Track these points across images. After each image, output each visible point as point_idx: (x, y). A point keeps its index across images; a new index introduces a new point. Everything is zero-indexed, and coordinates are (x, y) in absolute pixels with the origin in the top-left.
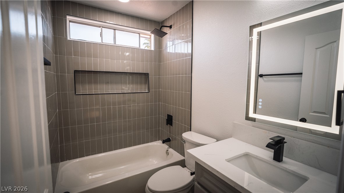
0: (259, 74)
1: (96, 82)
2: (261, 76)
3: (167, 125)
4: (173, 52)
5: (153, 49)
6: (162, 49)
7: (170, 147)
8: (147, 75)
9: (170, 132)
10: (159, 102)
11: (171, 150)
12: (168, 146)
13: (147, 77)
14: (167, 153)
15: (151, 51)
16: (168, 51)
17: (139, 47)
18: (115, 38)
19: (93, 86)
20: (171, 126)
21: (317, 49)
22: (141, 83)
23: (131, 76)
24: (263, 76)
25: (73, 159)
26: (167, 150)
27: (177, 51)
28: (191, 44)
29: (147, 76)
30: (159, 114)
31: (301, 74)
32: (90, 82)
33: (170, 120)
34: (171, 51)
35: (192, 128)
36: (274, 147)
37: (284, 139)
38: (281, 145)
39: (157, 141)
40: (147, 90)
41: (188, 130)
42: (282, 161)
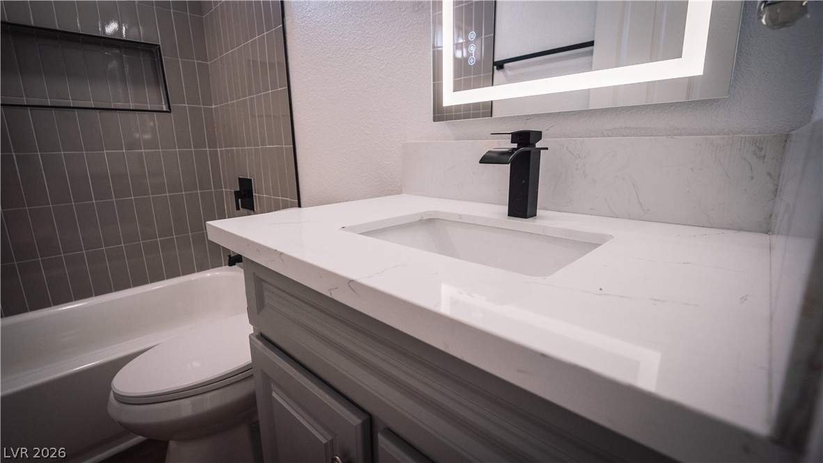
0: (495, 61)
3: (238, 208)
8: (156, 51)
20: (252, 212)
24: (504, 65)
29: (157, 56)
31: (591, 44)
33: (245, 195)
35: (301, 199)
36: (505, 157)
37: (539, 135)
38: (530, 151)
39: (222, 266)
40: (164, 106)
41: (292, 206)
42: (534, 215)
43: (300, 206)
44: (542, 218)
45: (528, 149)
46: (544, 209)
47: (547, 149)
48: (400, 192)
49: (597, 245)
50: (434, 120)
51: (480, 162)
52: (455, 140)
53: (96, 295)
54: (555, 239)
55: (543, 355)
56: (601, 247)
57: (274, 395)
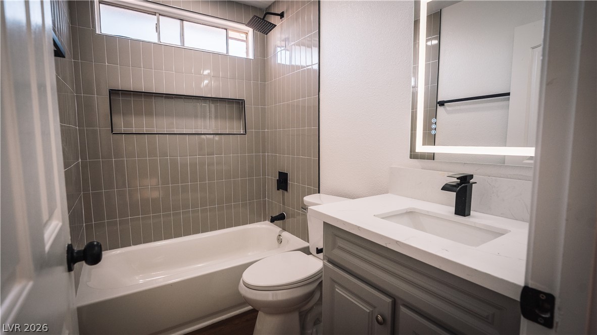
0: (438, 101)
1: (149, 114)
2: (442, 104)
3: (278, 189)
4: (288, 63)
5: (251, 56)
6: (267, 56)
7: (284, 229)
8: (242, 102)
9: (284, 204)
10: (264, 152)
11: (286, 235)
12: (280, 228)
13: (242, 107)
14: (280, 240)
15: (247, 60)
16: (279, 61)
17: (225, 52)
18: (183, 35)
19: (144, 120)
20: (286, 192)
21: (533, 48)
22: (231, 118)
23: (213, 105)
24: (445, 104)
25: (110, 249)
26: (280, 235)
27: (293, 63)
28: (317, 49)
29: (242, 105)
30: (264, 174)
31: (508, 94)
32: (138, 113)
33: (283, 182)
34: (283, 62)
35: (320, 189)
36: (455, 188)
37: (471, 176)
38: (467, 186)
39: (261, 221)
40: (242, 131)
41: (314, 193)
42: (469, 215)
43: (319, 193)
44: (474, 217)
45: (466, 184)
46: (474, 211)
47: (476, 183)
48: (387, 192)
49: (503, 234)
50: (411, 158)
51: (442, 189)
52: (422, 169)
53: (202, 233)
54: (480, 229)
55: (476, 270)
56: (504, 235)
57: (336, 290)
